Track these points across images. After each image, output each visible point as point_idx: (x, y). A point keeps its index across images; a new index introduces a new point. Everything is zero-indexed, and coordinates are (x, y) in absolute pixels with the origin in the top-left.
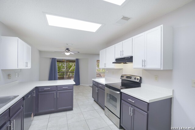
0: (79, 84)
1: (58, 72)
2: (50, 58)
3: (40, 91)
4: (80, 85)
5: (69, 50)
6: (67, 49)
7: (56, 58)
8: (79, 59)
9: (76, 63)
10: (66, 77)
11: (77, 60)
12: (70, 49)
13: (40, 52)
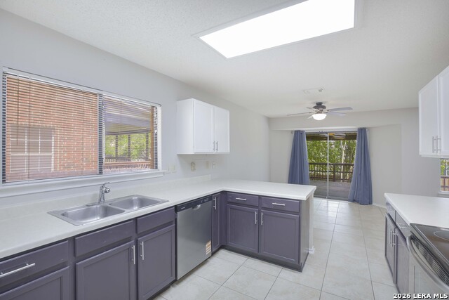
0: (370, 203)
1: (310, 164)
2: (292, 132)
3: (230, 200)
4: (373, 204)
5: (324, 107)
6: (317, 104)
7: (303, 131)
8: (369, 129)
9: (358, 142)
10: (344, 176)
11: (363, 131)
12: (325, 103)
13: (270, 120)
